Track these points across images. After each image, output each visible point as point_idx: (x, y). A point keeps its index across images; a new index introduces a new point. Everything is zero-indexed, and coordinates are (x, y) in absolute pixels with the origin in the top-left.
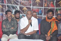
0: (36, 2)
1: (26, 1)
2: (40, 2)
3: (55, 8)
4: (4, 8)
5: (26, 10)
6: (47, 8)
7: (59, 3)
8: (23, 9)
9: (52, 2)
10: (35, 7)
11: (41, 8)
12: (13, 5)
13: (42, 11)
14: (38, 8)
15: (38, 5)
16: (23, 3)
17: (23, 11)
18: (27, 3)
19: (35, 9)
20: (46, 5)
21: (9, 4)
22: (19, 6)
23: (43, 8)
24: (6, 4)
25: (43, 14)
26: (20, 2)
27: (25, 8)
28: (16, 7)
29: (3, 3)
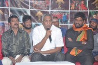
0: (56, 2)
1: (40, 2)
2: (63, 2)
3: (88, 11)
4: (6, 15)
5: (42, 17)
6: (75, 11)
7: (94, 3)
8: (36, 15)
9: (83, 2)
10: (55, 11)
11: (65, 12)
12: (21, 9)
14: (61, 12)
15: (60, 7)
16: (36, 5)
17: (37, 18)
18: (42, 5)
19: (55, 14)
21: (14, 7)
22: (30, 9)
23: (69, 11)
24: (9, 8)
25: (69, 21)
26: (31, 3)
27: (39, 13)
28: (25, 12)
29: (4, 6)
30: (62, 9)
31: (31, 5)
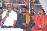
3: (30, 5)
6: (24, 5)
7: (32, 1)
8: (5, 6)
9: (27, 1)
10: (14, 4)
11: (19, 5)
13: (20, 7)
14: (17, 5)
16: (5, 1)
17: (5, 7)
18: (8, 1)
19: (14, 6)
20: (23, 3)
23: (21, 5)
25: (21, 9)
30: (18, 4)
31: (2, 1)
